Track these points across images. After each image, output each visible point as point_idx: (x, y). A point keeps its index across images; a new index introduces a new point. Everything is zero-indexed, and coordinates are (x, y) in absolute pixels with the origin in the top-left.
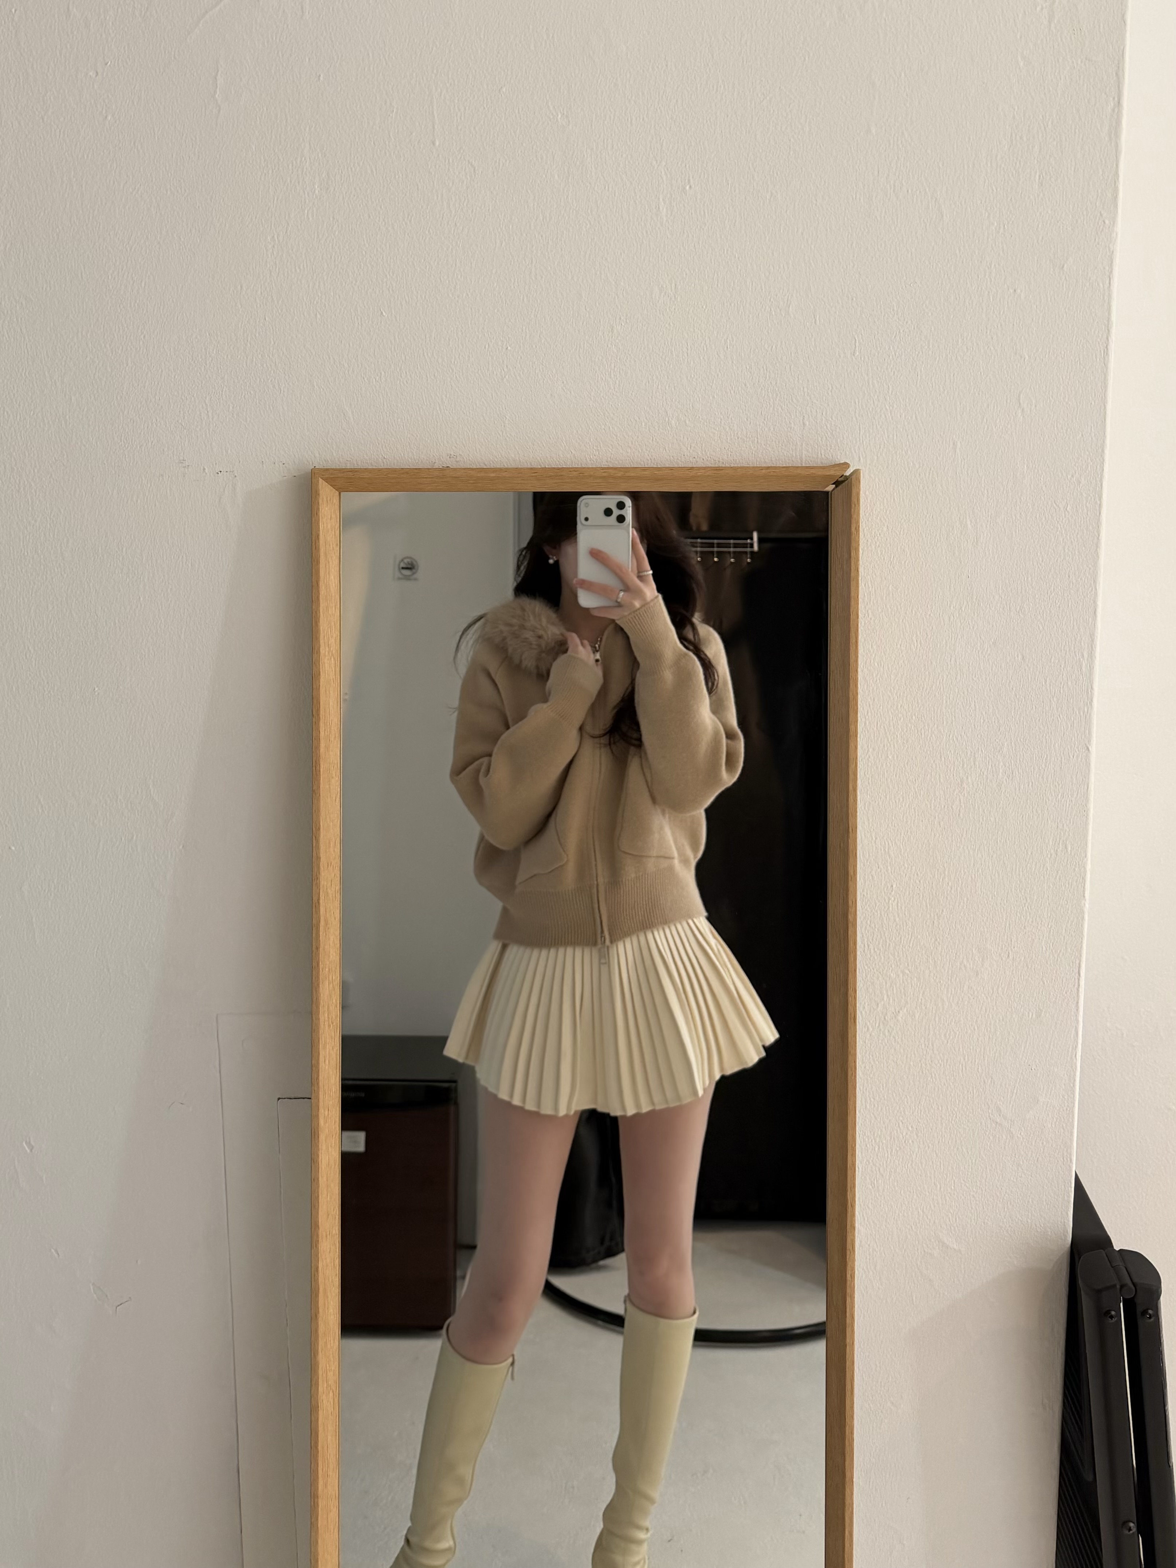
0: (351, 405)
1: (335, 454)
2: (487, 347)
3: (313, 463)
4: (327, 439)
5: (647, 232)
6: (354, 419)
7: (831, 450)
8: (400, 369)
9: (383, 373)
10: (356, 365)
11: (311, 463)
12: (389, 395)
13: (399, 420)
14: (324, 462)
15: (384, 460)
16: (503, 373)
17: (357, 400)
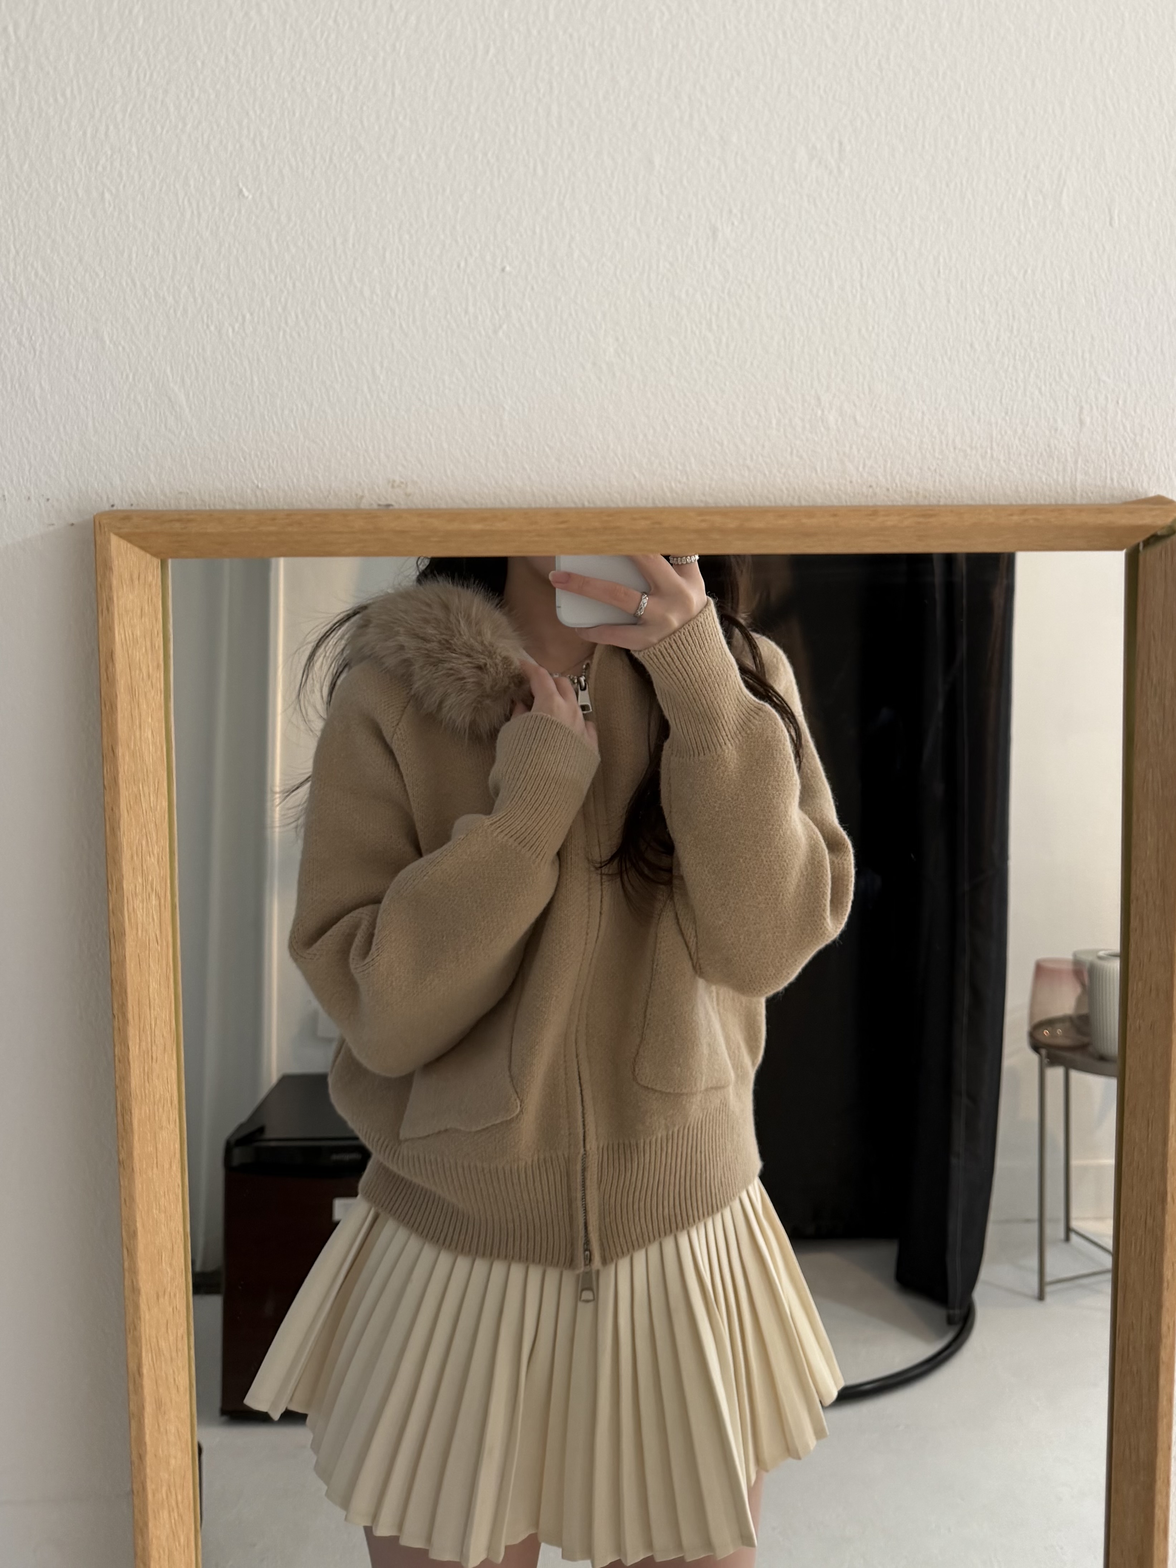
0: (183, 380)
1: (153, 480)
2: (462, 264)
3: (108, 498)
4: (137, 450)
5: (784, 33)
6: (190, 408)
7: (1131, 473)
8: (285, 308)
9: (248, 316)
10: (192, 300)
11: (105, 499)
12: (263, 360)
13: (286, 412)
14: (132, 496)
15: (259, 493)
16: (497, 317)
17: (197, 371)
